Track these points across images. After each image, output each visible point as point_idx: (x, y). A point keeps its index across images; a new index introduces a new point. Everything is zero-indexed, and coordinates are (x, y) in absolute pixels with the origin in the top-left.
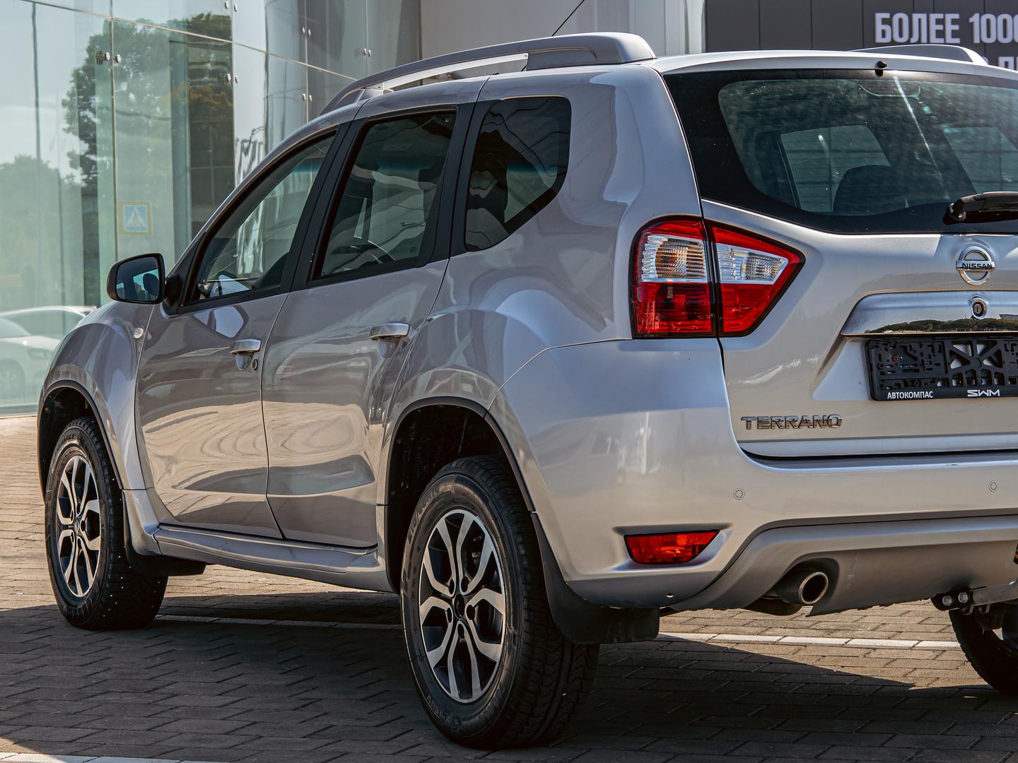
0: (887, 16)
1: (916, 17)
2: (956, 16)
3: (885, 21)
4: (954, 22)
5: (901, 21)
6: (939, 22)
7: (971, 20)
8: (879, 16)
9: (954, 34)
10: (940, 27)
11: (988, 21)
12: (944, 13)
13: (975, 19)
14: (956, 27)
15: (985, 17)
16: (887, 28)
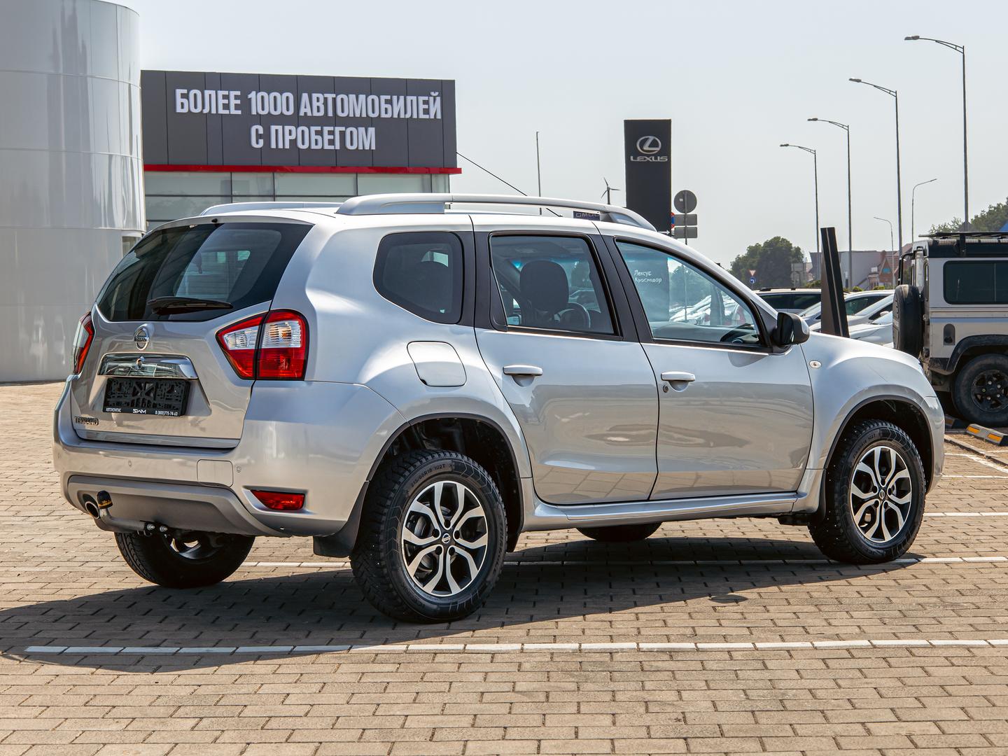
0: (185, 91)
1: (207, 93)
2: (238, 93)
3: (183, 96)
4: (236, 97)
5: (195, 95)
6: (225, 97)
7: (250, 96)
8: (179, 92)
9: (237, 107)
10: (226, 101)
11: (263, 97)
12: (229, 90)
13: (252, 95)
14: (238, 102)
15: (260, 94)
16: (185, 101)
